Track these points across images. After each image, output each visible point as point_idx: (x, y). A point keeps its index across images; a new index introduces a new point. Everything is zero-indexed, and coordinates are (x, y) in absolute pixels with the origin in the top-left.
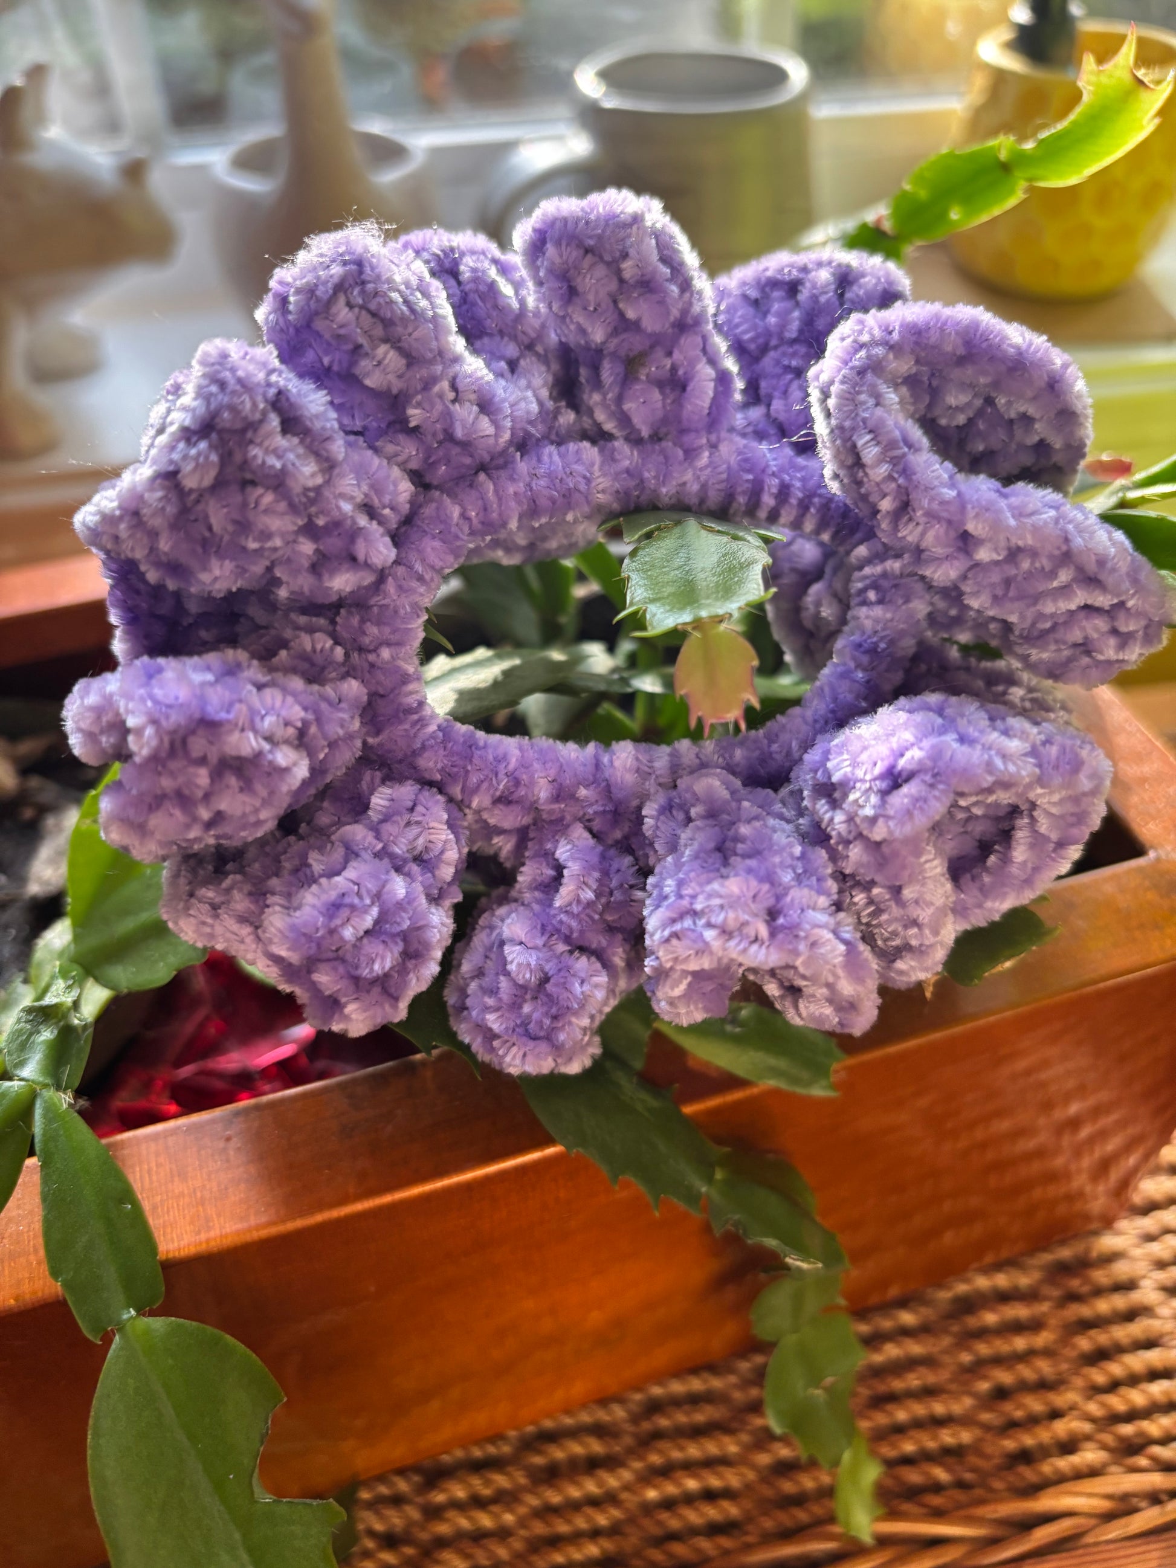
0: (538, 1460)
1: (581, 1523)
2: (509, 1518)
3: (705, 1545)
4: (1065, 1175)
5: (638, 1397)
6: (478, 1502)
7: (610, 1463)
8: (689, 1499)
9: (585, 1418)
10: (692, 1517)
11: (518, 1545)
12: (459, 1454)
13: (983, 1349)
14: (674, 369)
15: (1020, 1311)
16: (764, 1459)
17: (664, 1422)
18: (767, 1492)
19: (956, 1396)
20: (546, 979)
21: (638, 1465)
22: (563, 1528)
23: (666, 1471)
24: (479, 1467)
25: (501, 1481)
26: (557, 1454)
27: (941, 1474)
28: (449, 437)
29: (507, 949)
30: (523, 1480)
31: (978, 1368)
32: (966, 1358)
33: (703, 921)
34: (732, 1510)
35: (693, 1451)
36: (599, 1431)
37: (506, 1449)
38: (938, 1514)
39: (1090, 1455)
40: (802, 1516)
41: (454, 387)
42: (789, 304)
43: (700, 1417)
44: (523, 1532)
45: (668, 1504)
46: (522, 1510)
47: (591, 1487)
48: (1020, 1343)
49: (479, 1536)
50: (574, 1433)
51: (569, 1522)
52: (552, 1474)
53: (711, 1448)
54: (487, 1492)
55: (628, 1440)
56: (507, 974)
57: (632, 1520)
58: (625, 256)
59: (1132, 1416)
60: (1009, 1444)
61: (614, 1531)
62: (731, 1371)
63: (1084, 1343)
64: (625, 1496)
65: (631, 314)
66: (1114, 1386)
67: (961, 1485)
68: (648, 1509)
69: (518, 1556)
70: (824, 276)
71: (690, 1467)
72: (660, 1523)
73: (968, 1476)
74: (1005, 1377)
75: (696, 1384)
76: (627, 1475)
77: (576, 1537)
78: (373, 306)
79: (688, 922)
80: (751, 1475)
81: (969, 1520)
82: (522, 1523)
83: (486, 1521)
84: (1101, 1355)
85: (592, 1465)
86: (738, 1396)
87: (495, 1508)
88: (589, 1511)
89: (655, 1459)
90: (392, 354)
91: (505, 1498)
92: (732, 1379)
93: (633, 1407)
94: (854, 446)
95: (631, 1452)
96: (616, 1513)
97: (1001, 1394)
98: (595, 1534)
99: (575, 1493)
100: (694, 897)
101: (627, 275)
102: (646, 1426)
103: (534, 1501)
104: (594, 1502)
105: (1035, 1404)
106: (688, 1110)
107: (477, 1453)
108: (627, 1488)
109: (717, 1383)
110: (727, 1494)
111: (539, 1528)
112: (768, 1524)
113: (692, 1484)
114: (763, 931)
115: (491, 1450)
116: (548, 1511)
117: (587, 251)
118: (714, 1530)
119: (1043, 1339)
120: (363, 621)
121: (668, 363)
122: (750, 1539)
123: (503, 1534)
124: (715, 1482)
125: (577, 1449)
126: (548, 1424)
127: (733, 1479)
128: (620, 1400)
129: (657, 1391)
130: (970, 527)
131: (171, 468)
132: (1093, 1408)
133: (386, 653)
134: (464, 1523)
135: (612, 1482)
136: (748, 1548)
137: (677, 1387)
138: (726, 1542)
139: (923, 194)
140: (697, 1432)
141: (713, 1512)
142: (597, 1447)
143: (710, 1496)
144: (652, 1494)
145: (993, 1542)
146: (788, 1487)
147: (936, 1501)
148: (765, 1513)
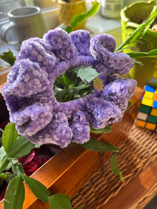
0: (82, 193)
1: (91, 197)
2: (82, 201)
3: (106, 191)
4: (122, 132)
5: (89, 179)
6: (78, 202)
7: (90, 188)
8: (101, 187)
9: (85, 185)
10: (103, 189)
11: (85, 204)
12: (72, 197)
13: (123, 154)
14: (70, 49)
15: (124, 149)
16: (107, 178)
17: (94, 180)
18: (109, 181)
19: (122, 160)
20: (83, 130)
21: (93, 187)
22: (89, 199)
23: (97, 186)
24: (75, 197)
25: (79, 197)
26: (84, 191)
27: (126, 170)
28: (49, 65)
29: (77, 128)
30: (81, 196)
31: (123, 157)
32: (121, 156)
33: (106, 115)
34: (106, 186)
35: (99, 182)
36: (87, 185)
37: (77, 194)
38: (127, 174)
39: (138, 160)
40: (114, 182)
41: (48, 58)
42: (77, 38)
43: (98, 178)
44: (84, 202)
45: (99, 189)
46: (83, 199)
47: (90, 192)
48: (126, 152)
49: (80, 205)
50: (85, 187)
51: (89, 197)
52: (84, 194)
53: (101, 180)
54: (78, 200)
55: (91, 185)
56: (79, 132)
57: (96, 193)
58: (62, 36)
59: (140, 154)
60: (130, 163)
61: (95, 196)
62: (98, 171)
63: (132, 149)
64: (94, 191)
65: (64, 43)
66: (137, 152)
67: (128, 170)
68: (97, 191)
69: (85, 205)
70: (80, 33)
71: (99, 184)
72: (99, 192)
73: (128, 168)
74: (126, 156)
75: (95, 174)
76: (93, 189)
77: (91, 199)
78: (37, 50)
79: (104, 116)
80: (106, 181)
81: (131, 173)
82: (84, 201)
83: (79, 203)
84: (134, 149)
85: (88, 190)
86: (100, 173)
87: (80, 201)
88: (91, 195)
89: (95, 185)
90: (41, 56)
91: (81, 199)
92: (99, 171)
93: (89, 180)
94: (101, 53)
95: (92, 186)
96: (94, 193)
97: (127, 158)
98: (93, 197)
99: (88, 194)
100: (103, 112)
101: (63, 38)
102: (92, 182)
103: (84, 198)
104: (91, 194)
105: (131, 158)
106: (98, 140)
107: (74, 196)
108: (94, 190)
109: (97, 173)
110: (105, 184)
111: (86, 200)
112: (111, 185)
113: (101, 185)
114: (113, 113)
115: (76, 195)
116: (86, 198)
117: (58, 36)
118: (105, 189)
119: (128, 150)
120: (47, 93)
121: (69, 49)
122: (110, 188)
123: (82, 203)
124: (103, 184)
125: (86, 189)
126: (81, 188)
127: (105, 182)
128: (88, 181)
129: (91, 177)
130: (116, 59)
131: (23, 79)
132: (136, 155)
133: (51, 96)
134: (77, 205)
135: (92, 190)
136: (110, 189)
137: (93, 176)
138: (108, 190)
139: (74, 21)
140: (98, 180)
141: (104, 187)
142: (88, 187)
143: (103, 186)
144: (97, 189)
145: (134, 174)
146: (111, 180)
147: (126, 173)
148: (110, 184)
